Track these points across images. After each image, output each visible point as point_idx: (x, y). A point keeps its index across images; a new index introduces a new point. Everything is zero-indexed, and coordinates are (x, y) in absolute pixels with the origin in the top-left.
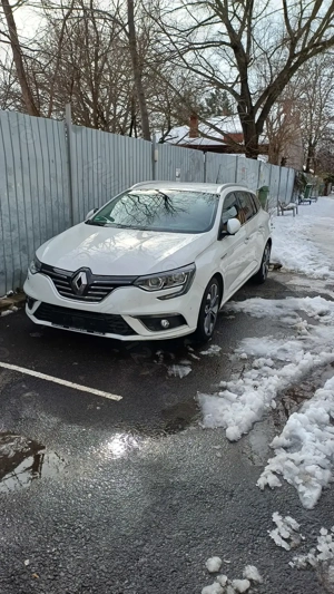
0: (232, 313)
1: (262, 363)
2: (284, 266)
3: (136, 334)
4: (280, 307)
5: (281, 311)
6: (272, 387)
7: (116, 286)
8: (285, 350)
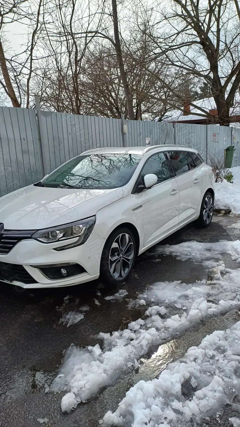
0: (161, 256)
1: (154, 312)
2: (233, 211)
3: (36, 282)
4: (209, 250)
5: (208, 254)
6: (144, 343)
7: (20, 239)
8: (186, 297)
